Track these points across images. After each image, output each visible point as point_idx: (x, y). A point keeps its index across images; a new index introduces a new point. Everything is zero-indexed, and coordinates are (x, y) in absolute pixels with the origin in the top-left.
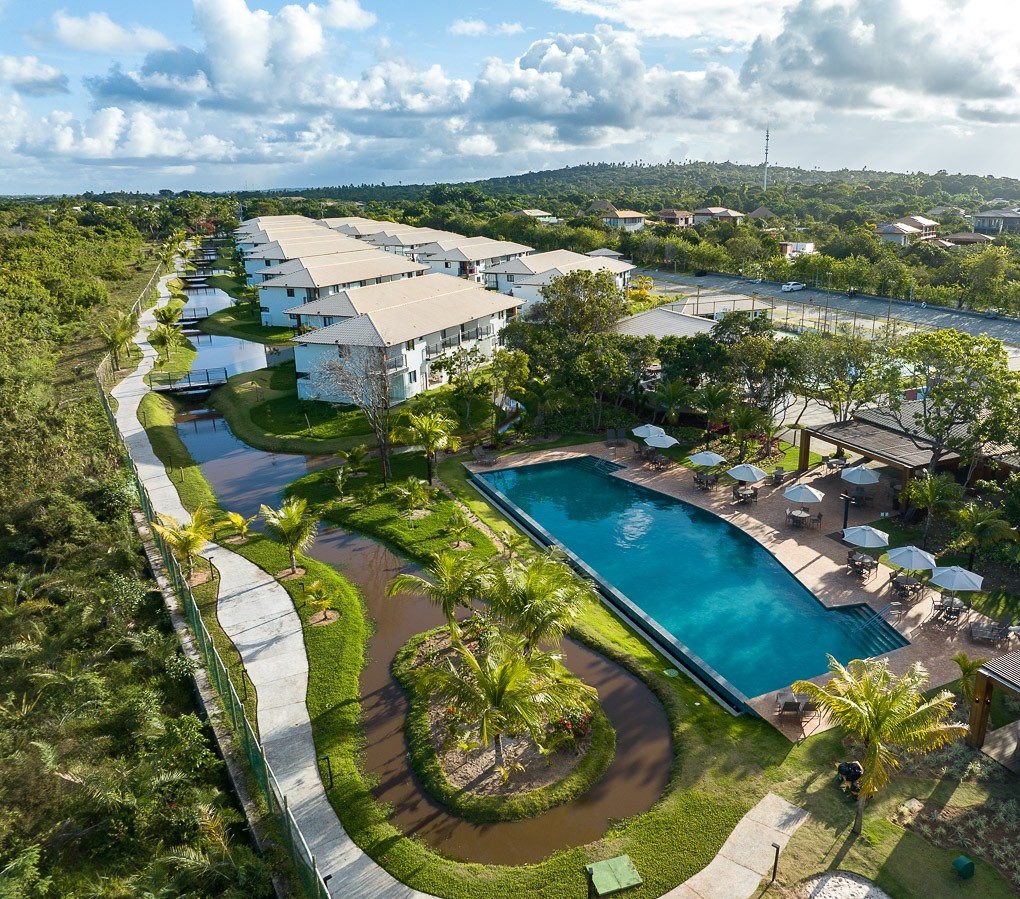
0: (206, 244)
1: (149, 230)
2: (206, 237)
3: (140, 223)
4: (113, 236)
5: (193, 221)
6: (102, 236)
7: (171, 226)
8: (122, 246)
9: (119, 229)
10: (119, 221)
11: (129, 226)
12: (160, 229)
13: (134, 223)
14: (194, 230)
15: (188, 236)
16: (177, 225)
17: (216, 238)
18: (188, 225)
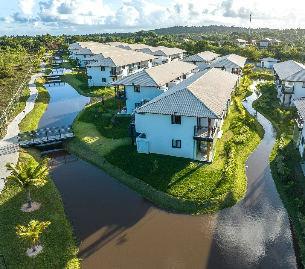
0: (55, 54)
1: (29, 48)
2: (54, 51)
3: (25, 45)
4: (10, 51)
5: (48, 44)
6: (5, 51)
7: (39, 46)
8: (13, 56)
9: (15, 47)
10: (15, 44)
11: (20, 46)
12: (34, 47)
13: (23, 45)
14: (49, 48)
15: (47, 51)
16: (42, 46)
17: (59, 51)
18: (46, 45)
